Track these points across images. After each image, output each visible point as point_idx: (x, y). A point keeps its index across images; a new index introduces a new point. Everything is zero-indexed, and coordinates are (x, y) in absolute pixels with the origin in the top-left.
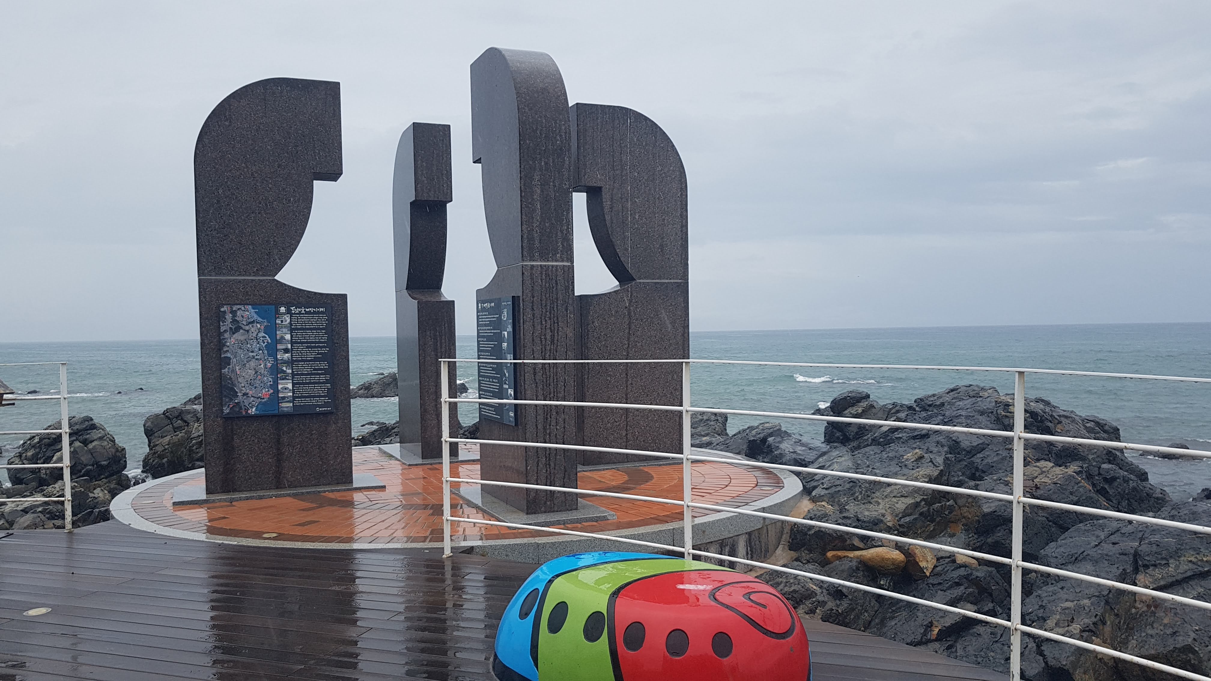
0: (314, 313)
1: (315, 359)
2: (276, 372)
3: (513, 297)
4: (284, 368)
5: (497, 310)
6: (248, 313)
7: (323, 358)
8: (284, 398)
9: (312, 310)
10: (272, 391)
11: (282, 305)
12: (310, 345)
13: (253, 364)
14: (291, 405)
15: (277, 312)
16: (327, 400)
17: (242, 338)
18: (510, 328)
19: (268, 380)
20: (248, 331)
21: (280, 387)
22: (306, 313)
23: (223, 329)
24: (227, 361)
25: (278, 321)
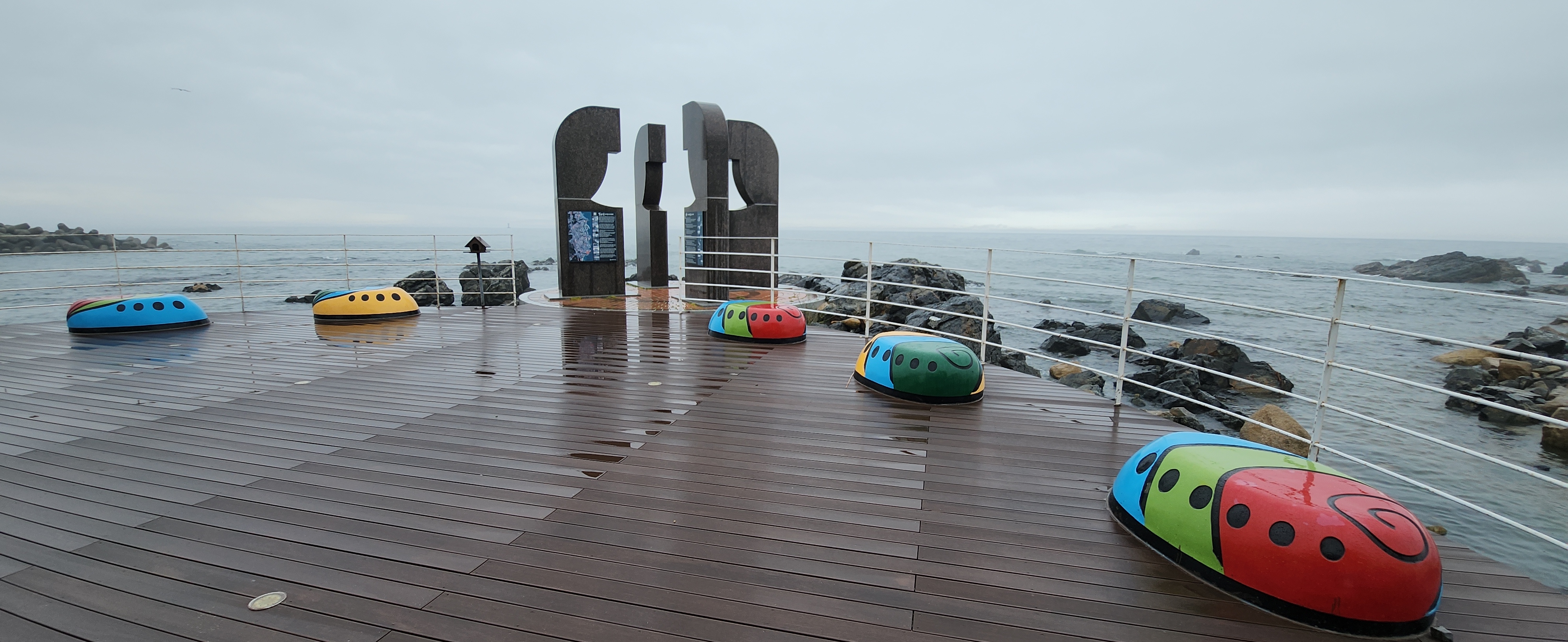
0: (609, 216)
1: (609, 237)
2: (592, 242)
3: (703, 212)
4: (596, 241)
5: (695, 216)
6: (579, 215)
7: (613, 236)
8: (595, 254)
9: (608, 214)
10: (590, 251)
11: (595, 211)
12: (607, 230)
13: (582, 238)
14: (599, 257)
15: (592, 215)
16: (614, 255)
17: (578, 226)
18: (702, 225)
19: (589, 246)
20: (580, 223)
21: (594, 249)
22: (605, 216)
23: (569, 222)
24: (571, 237)
25: (593, 219)
